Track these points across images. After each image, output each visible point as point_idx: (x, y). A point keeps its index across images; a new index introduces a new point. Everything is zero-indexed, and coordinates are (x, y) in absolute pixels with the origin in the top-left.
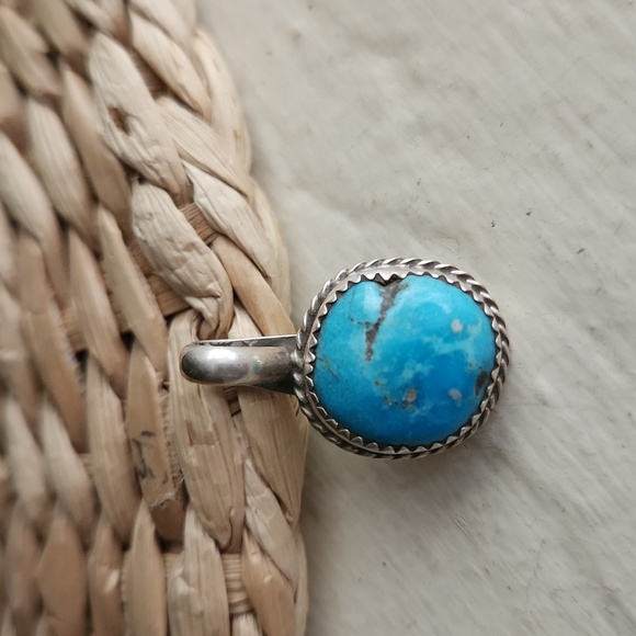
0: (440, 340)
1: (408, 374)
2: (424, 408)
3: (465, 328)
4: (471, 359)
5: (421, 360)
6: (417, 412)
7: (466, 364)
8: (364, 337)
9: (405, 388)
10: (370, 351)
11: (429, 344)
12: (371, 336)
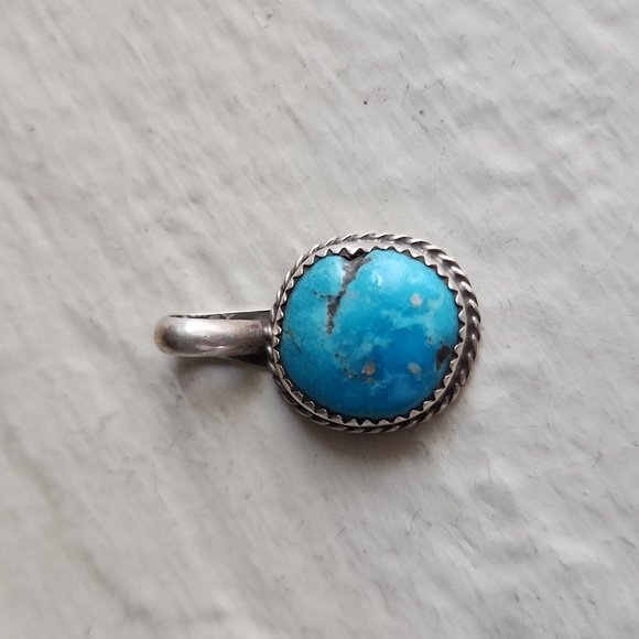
0: (399, 314)
1: (367, 348)
2: (384, 381)
3: (425, 302)
4: (430, 333)
5: (379, 334)
6: (377, 385)
7: (426, 338)
8: (326, 310)
9: (364, 360)
10: (331, 324)
11: (387, 317)
12: (333, 309)
